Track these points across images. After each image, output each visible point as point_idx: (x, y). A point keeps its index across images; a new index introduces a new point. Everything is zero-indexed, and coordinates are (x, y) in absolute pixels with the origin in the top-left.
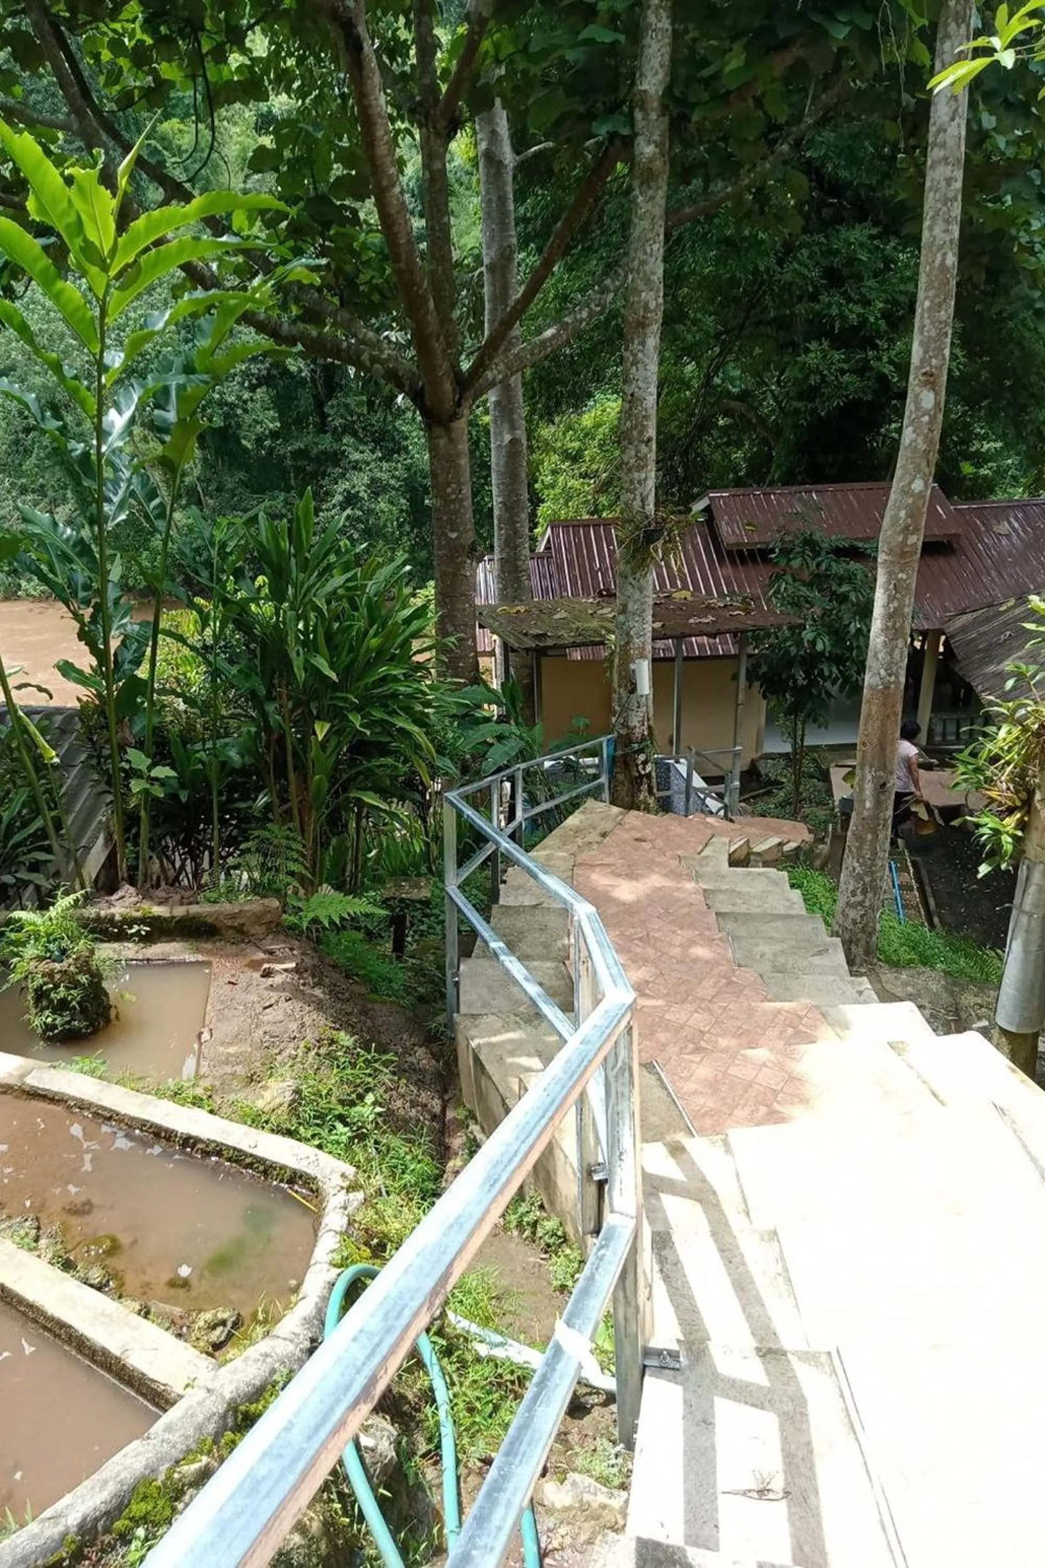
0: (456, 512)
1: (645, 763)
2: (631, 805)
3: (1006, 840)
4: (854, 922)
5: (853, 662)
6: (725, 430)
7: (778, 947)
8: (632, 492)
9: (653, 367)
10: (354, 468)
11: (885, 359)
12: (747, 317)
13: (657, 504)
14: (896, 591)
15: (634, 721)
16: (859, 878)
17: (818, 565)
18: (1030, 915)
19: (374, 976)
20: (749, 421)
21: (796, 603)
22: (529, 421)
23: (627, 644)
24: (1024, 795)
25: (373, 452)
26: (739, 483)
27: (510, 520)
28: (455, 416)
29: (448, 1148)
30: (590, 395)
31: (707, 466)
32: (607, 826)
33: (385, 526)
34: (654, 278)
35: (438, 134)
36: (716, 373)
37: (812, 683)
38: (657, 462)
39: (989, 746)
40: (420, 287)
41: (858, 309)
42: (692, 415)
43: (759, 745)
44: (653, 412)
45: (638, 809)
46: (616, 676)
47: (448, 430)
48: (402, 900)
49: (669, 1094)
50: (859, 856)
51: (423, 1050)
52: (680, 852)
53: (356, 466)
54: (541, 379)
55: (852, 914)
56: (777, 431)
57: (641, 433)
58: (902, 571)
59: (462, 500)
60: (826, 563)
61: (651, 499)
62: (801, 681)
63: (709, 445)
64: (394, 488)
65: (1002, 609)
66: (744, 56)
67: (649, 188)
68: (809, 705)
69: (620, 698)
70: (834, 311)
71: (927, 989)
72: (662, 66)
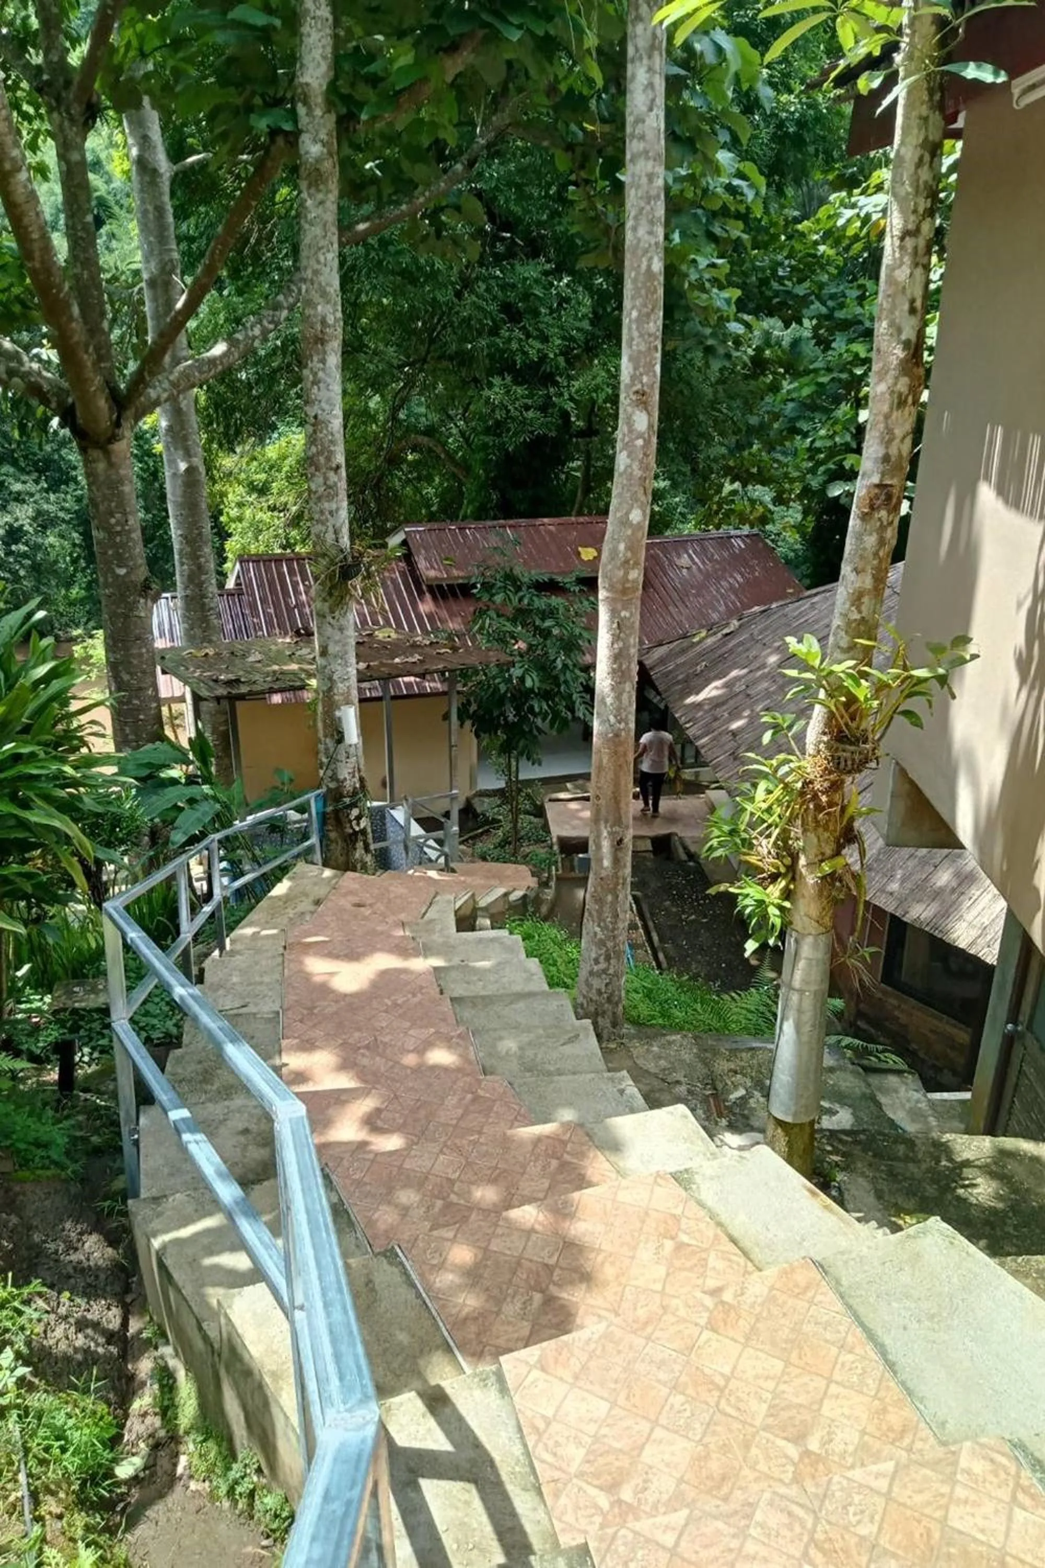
0: (123, 545)
1: (358, 818)
2: (347, 866)
3: (773, 911)
4: (599, 992)
5: (563, 697)
6: (415, 465)
7: (525, 1038)
8: (323, 523)
9: (337, 388)
10: (17, 500)
11: (566, 396)
12: (428, 352)
13: (353, 536)
14: (620, 628)
15: (344, 772)
16: (602, 943)
17: (521, 600)
18: (801, 992)
19: (22, 1146)
20: (438, 457)
21: (502, 639)
22: (208, 450)
23: (330, 689)
24: (788, 861)
25: (37, 482)
26: (432, 518)
27: (194, 555)
28: (113, 438)
29: (131, 1378)
30: (274, 427)
31: (398, 499)
32: (321, 892)
33: (56, 562)
34: (331, 290)
35: (72, 120)
36: (401, 406)
37: (523, 719)
38: (349, 496)
39: (749, 807)
40: (60, 290)
41: (538, 345)
42: (381, 449)
43: (473, 781)
44: (339, 437)
45: (354, 870)
46: (320, 725)
47: (107, 454)
48: (75, 1011)
49: (419, 1295)
50: (601, 919)
51: (94, 1238)
52: (403, 917)
53: (19, 498)
54: (217, 406)
55: (597, 983)
56: (466, 468)
57: (328, 459)
58: (624, 608)
59: (129, 532)
60: (527, 598)
61: (345, 531)
62: (511, 717)
63: (400, 479)
64: (63, 521)
65: (696, 640)
66: (413, 53)
67: (319, 191)
68: (522, 743)
69: (327, 749)
70: (514, 346)
71: (682, 1061)
72: (324, 58)
